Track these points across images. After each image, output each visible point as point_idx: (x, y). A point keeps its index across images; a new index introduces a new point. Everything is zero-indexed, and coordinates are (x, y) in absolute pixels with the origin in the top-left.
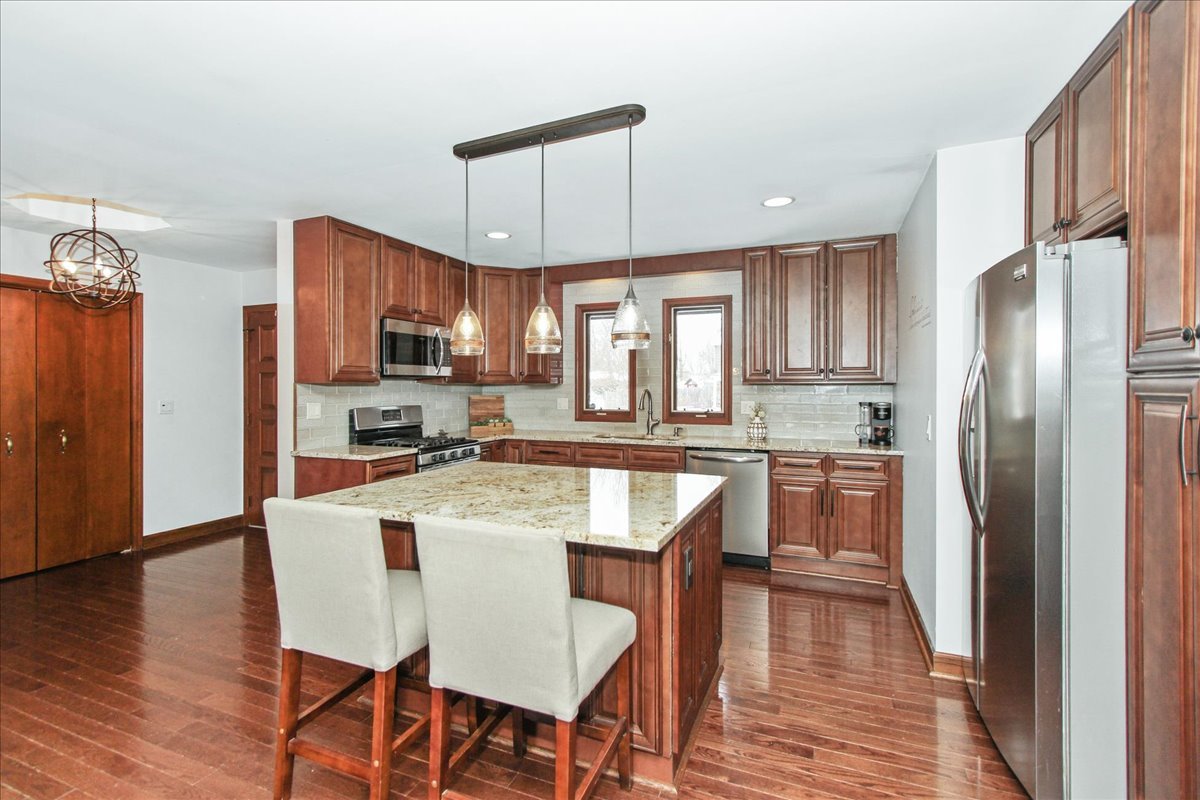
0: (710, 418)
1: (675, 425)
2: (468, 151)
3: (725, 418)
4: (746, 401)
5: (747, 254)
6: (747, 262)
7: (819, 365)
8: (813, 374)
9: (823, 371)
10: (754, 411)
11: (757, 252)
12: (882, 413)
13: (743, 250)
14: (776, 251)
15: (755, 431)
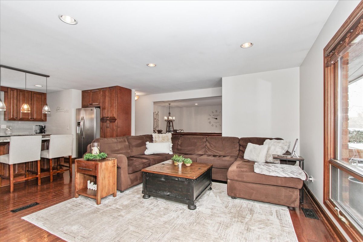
4: (3, 125)
5: (9, 89)
6: (9, 91)
7: (30, 117)
8: (29, 119)
9: (31, 118)
10: (7, 127)
11: (13, 89)
12: (43, 127)
13: (8, 88)
14: (18, 90)
15: (8, 132)
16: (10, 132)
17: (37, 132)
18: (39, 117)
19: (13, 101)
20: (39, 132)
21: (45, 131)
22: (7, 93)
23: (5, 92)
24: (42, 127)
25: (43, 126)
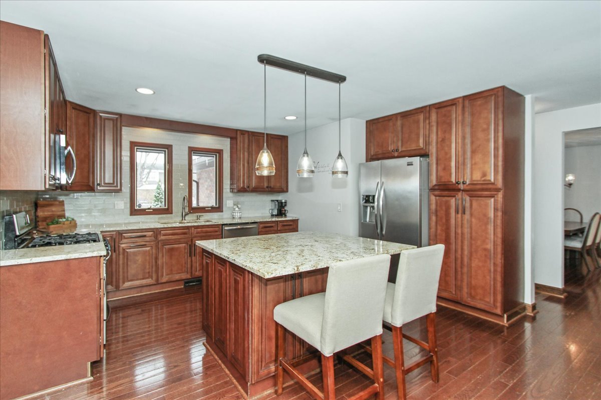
0: (213, 210)
1: (197, 214)
2: (266, 60)
3: (218, 209)
4: (229, 201)
5: (238, 132)
6: (238, 136)
7: (266, 185)
8: (264, 188)
9: (267, 187)
10: (235, 205)
11: (243, 132)
12: (284, 204)
13: (237, 130)
14: (250, 133)
15: (236, 214)
16: (239, 214)
17: (274, 213)
18: (278, 185)
19: (244, 154)
20: (276, 213)
21: (287, 212)
22: (234, 142)
23: (232, 138)
24: (282, 203)
25: (283, 201)
